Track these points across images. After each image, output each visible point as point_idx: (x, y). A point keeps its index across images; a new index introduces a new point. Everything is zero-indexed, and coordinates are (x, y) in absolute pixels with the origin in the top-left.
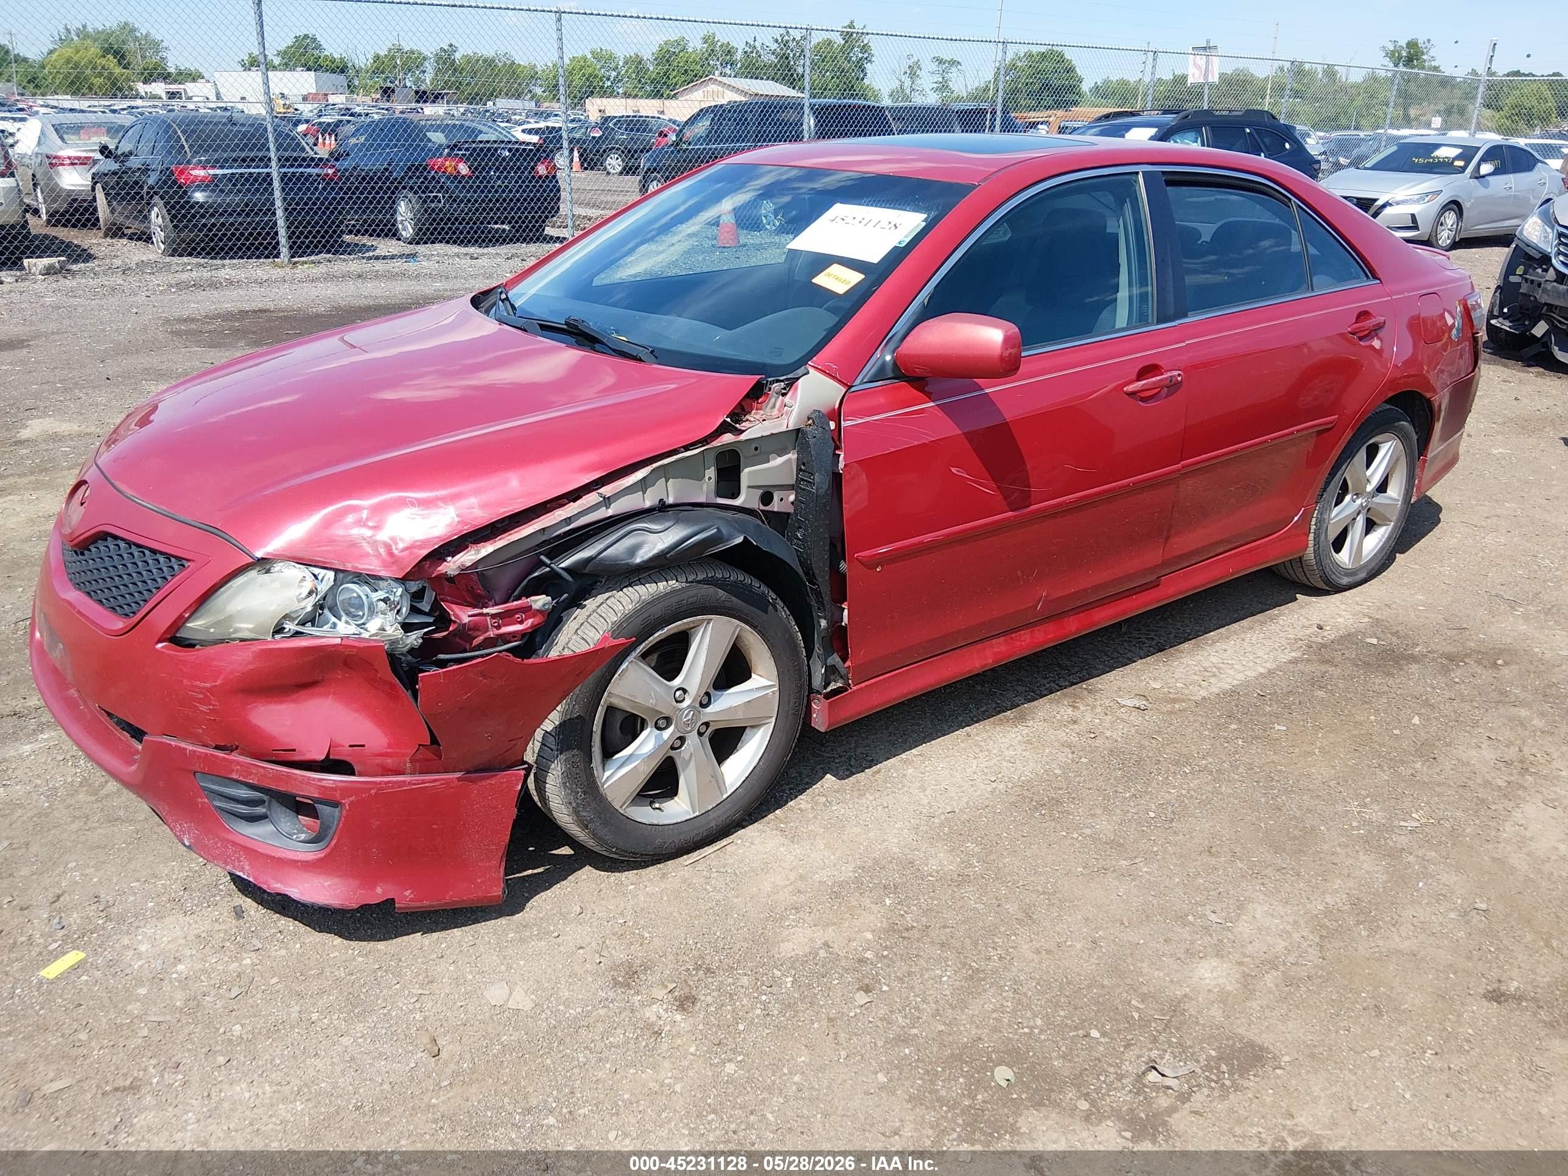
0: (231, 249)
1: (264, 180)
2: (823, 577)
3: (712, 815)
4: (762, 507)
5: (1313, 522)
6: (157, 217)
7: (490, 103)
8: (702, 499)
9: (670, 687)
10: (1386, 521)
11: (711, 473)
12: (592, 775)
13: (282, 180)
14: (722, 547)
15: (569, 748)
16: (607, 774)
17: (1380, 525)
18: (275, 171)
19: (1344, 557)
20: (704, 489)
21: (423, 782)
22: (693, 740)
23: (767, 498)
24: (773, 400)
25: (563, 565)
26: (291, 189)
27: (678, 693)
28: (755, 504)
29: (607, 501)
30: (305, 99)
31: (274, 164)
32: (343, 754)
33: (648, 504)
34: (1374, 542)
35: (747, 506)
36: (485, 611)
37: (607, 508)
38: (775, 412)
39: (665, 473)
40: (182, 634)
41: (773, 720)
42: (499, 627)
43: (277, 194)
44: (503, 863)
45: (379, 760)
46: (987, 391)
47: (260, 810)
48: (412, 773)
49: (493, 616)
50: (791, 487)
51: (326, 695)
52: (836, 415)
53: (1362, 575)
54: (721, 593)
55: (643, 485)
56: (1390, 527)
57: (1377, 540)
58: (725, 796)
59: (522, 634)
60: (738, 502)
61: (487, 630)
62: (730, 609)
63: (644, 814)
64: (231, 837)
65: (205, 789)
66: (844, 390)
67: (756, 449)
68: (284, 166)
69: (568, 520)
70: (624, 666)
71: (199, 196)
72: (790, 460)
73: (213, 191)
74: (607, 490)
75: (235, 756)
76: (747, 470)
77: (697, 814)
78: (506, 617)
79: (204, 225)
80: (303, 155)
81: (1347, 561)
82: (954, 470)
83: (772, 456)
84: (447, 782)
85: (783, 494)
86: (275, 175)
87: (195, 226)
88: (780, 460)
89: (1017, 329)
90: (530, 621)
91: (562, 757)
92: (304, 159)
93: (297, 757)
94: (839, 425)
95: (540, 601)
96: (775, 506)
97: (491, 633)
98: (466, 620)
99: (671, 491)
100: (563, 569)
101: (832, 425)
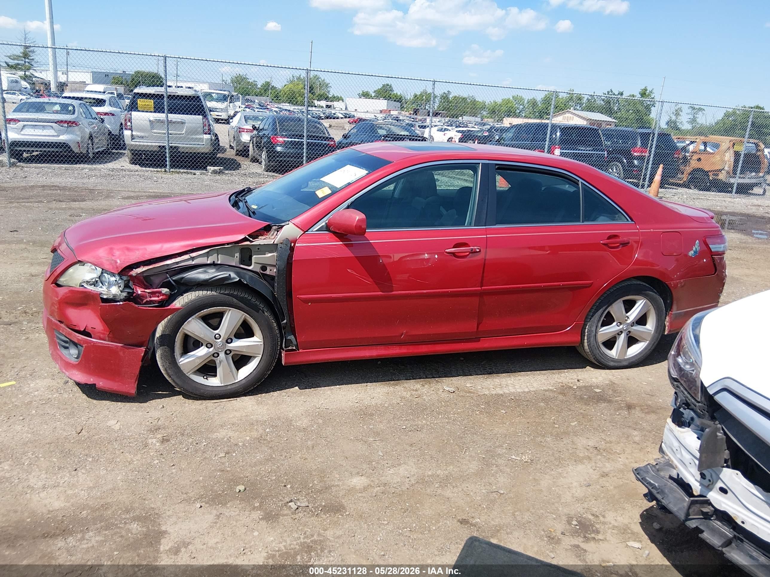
0: (283, 171)
1: (300, 144)
2: (283, 302)
3: (229, 387)
4: (262, 272)
5: (586, 331)
6: (264, 155)
7: (460, 118)
8: (234, 264)
9: (214, 333)
10: (644, 340)
11: (237, 255)
12: (175, 358)
13: (307, 145)
14: (230, 282)
15: (163, 345)
16: (182, 359)
17: (641, 342)
18: (305, 140)
19: (613, 353)
20: (235, 260)
21: (109, 344)
22: (222, 355)
23: (264, 268)
24: (272, 232)
25: (174, 279)
26: (310, 149)
27: (217, 336)
28: (258, 269)
29: (193, 259)
30: (381, 112)
31: (305, 138)
32: (89, 330)
33: (209, 262)
34: (635, 350)
35: (254, 270)
36: (146, 290)
37: (193, 261)
38: (273, 237)
39: (218, 252)
40: (58, 282)
41: (261, 356)
42: (150, 297)
43: (305, 150)
44: (137, 382)
45: (98, 334)
46: (371, 241)
47: (67, 345)
48: (109, 341)
49: (149, 293)
50: (274, 266)
51: (88, 309)
52: (295, 241)
53: (625, 363)
54: (234, 300)
55: (207, 255)
56: (646, 344)
57: (638, 348)
58: (236, 381)
59: (159, 302)
60: (250, 268)
61: (147, 298)
62: (239, 307)
63: (199, 379)
64: (60, 354)
65: (57, 336)
66: (302, 232)
67: (258, 249)
68: (308, 139)
69: (177, 263)
70: (190, 319)
71: (279, 149)
72: (274, 255)
73: (283, 147)
74: (194, 255)
75: (62, 325)
76: (254, 256)
77: (223, 385)
78: (153, 294)
79: (278, 161)
80: (324, 135)
81: (615, 355)
82: (348, 270)
83: (267, 253)
84: (117, 346)
85: (272, 268)
86: (305, 143)
87: (274, 160)
88: (270, 255)
89: (365, 217)
90: (161, 297)
91: (161, 348)
92: (324, 138)
93: (77, 328)
94: (295, 245)
95: (165, 290)
96: (268, 272)
97: (148, 299)
98: (139, 292)
99: (220, 259)
100: (173, 280)
101: (293, 244)
